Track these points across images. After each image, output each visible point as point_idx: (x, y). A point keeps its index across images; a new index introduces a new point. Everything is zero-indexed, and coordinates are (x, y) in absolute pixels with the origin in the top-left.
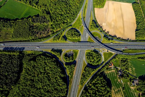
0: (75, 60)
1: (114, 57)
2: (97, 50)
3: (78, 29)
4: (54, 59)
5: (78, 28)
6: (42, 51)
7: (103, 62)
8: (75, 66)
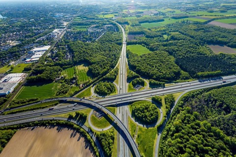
0: (130, 83)
1: (76, 93)
2: (101, 97)
3: (141, 126)
4: (155, 77)
5: (140, 129)
6: (175, 83)
7: (93, 86)
8: (128, 76)
